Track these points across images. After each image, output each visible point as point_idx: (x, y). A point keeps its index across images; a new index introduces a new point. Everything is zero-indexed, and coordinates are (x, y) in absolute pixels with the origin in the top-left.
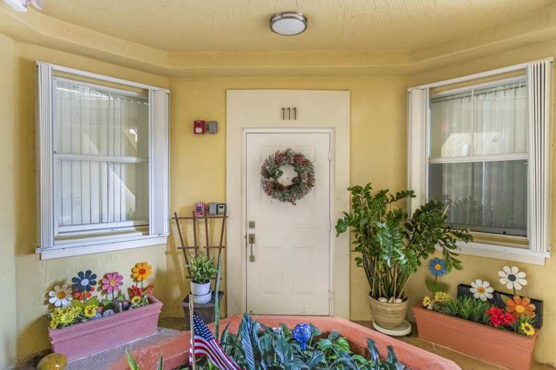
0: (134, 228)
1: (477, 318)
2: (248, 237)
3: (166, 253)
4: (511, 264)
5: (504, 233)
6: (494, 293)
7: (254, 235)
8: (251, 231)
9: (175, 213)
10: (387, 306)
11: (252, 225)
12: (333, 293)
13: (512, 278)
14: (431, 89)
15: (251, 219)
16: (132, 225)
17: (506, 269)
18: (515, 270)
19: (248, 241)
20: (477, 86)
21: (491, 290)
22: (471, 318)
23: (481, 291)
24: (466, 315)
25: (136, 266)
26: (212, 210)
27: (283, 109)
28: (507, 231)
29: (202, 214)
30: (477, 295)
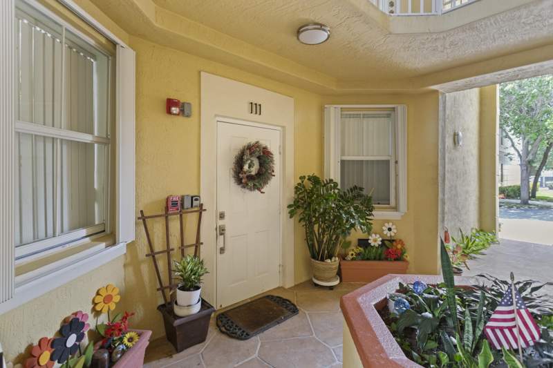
0: (88, 239)
1: (378, 257)
2: (218, 230)
3: (125, 266)
4: (388, 221)
5: (379, 204)
6: (382, 241)
7: (224, 225)
8: (221, 223)
9: (142, 211)
10: (333, 265)
11: (222, 216)
12: (283, 266)
13: (390, 229)
14: (341, 108)
15: (220, 210)
16: (85, 235)
17: (386, 224)
18: (390, 225)
19: (218, 234)
20: (364, 112)
21: (381, 239)
22: (375, 259)
23: (375, 241)
24: (373, 258)
25: (98, 294)
26: (187, 204)
27: (252, 103)
28: (380, 202)
29: (178, 209)
30: (372, 245)
